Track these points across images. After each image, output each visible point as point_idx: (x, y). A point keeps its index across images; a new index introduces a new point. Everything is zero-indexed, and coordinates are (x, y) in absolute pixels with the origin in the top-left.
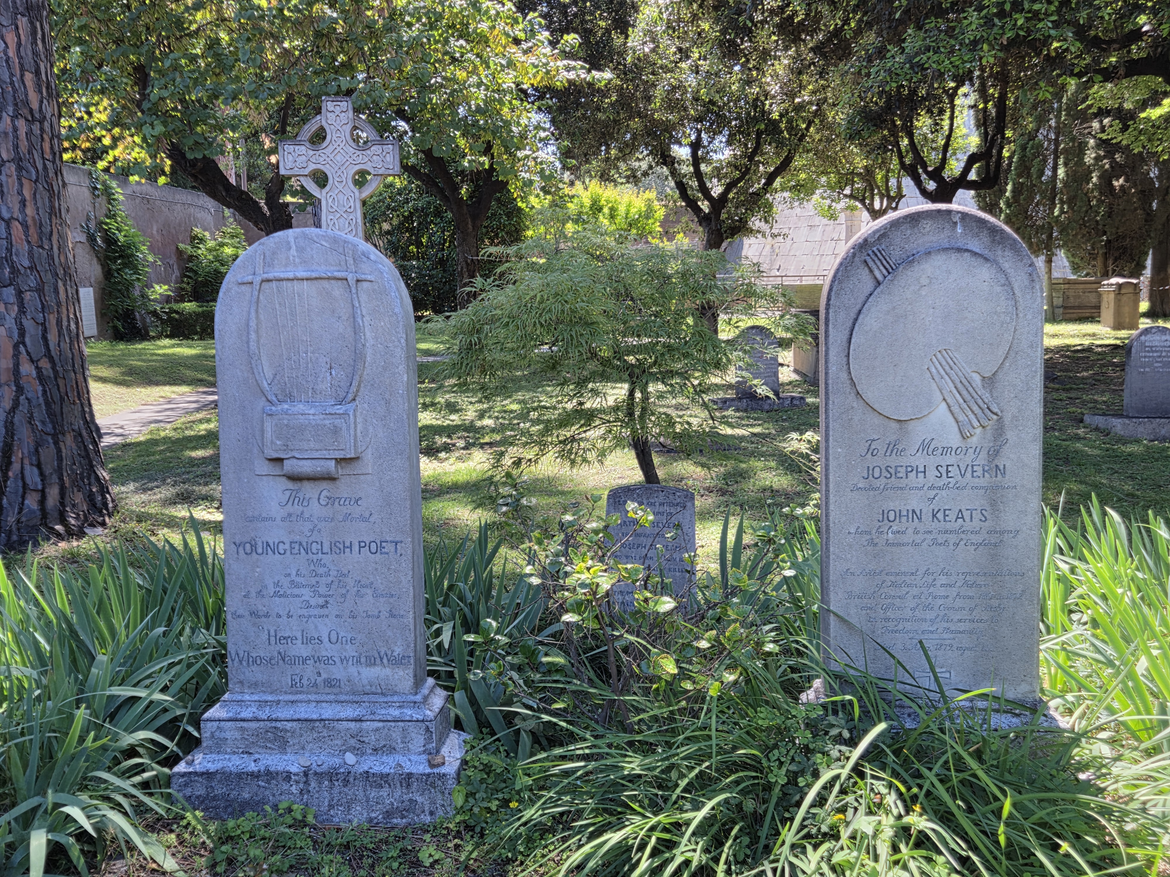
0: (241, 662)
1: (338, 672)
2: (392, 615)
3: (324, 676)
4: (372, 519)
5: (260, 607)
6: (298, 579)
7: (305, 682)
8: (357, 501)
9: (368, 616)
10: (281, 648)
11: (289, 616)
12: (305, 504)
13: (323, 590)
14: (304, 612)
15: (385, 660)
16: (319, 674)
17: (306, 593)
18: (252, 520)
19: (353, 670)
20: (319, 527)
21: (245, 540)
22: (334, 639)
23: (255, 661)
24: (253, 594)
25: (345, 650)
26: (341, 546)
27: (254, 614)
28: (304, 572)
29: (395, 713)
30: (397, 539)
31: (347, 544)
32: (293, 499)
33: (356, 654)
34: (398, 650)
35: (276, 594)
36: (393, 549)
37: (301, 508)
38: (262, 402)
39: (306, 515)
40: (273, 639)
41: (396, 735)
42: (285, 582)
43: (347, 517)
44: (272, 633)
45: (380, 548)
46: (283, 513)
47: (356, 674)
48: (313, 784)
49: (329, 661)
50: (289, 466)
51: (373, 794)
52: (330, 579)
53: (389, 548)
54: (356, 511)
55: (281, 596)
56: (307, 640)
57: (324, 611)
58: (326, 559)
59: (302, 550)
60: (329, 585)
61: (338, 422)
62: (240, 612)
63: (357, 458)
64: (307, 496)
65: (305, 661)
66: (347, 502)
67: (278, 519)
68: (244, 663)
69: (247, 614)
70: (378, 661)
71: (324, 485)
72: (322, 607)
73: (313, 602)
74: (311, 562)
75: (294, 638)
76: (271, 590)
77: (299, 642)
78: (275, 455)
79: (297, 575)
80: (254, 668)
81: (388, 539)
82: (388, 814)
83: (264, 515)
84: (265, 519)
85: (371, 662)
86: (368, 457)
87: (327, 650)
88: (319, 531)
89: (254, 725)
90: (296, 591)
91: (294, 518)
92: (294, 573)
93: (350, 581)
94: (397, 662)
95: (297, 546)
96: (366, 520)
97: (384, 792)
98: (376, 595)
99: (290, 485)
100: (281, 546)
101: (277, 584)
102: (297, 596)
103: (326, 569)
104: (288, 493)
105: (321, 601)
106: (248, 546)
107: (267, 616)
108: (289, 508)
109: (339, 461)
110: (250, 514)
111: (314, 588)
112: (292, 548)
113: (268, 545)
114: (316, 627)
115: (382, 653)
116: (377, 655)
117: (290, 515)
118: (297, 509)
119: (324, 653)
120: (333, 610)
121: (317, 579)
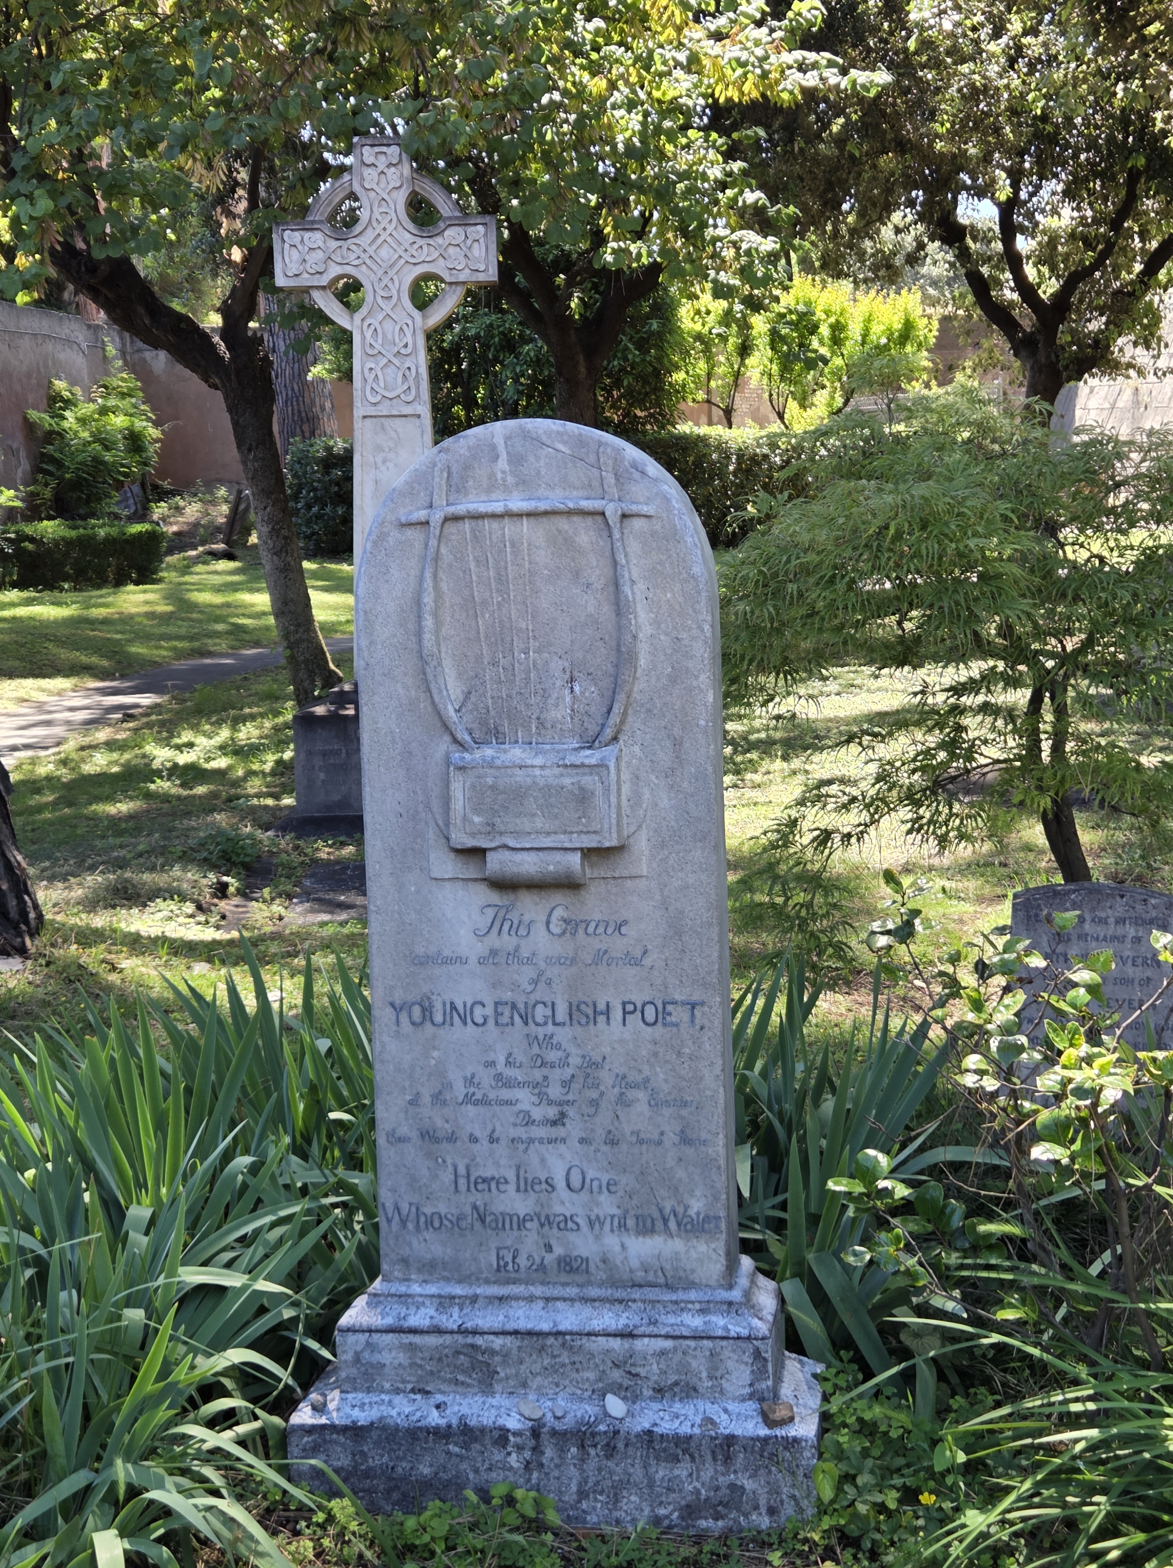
0: (403, 1222)
1: (583, 1245)
2: (685, 1139)
3: (558, 1250)
4: (648, 961)
5: (439, 1123)
6: (509, 1072)
7: (522, 1261)
8: (619, 927)
9: (641, 1142)
10: (479, 1199)
11: (492, 1140)
12: (523, 931)
13: (555, 1091)
14: (521, 1132)
15: (672, 1225)
16: (549, 1248)
17: (524, 1098)
18: (424, 961)
19: (612, 1241)
20: (548, 974)
21: (410, 998)
22: (576, 1182)
23: (429, 1223)
24: (426, 1099)
25: (598, 1204)
26: (590, 1012)
27: (428, 1135)
28: (520, 1057)
29: (695, 1322)
30: (695, 998)
31: (601, 1006)
32: (498, 924)
33: (615, 1211)
34: (697, 1206)
35: (469, 1099)
36: (686, 1017)
37: (514, 940)
38: (444, 745)
39: (525, 953)
40: (462, 1182)
41: (699, 1364)
42: (486, 1077)
43: (601, 957)
44: (462, 1170)
45: (662, 1014)
46: (481, 948)
47: (618, 1249)
48: (549, 1452)
49: (566, 1223)
50: (495, 863)
51: (661, 1472)
52: (569, 1072)
53: (679, 1014)
54: (618, 945)
55: (476, 1103)
56: (526, 1185)
57: (559, 1132)
58: (563, 1035)
59: (517, 1018)
60: (566, 1084)
61: (589, 781)
62: (404, 1130)
63: (619, 850)
64: (527, 918)
65: (522, 1223)
66: (601, 930)
67: (473, 960)
68: (410, 1226)
69: (414, 1135)
70: (659, 1224)
71: (558, 898)
72: (554, 1123)
73: (537, 1114)
74: (531, 1040)
75: (500, 1182)
76: (460, 1090)
77: (511, 1188)
78: (470, 843)
79: (508, 1063)
80: (429, 1235)
81: (678, 997)
82: (690, 1511)
83: (447, 952)
84: (448, 961)
85: (646, 1228)
86: (642, 845)
87: (564, 1203)
88: (549, 983)
89: (432, 1340)
90: (506, 1094)
91: (501, 959)
92: (502, 1060)
93: (607, 1078)
94: (695, 1227)
95: (507, 1012)
96: (636, 963)
97: (682, 1470)
98: (655, 1103)
99: (494, 897)
100: (478, 1012)
101: (470, 1081)
102: (509, 1103)
103: (560, 1054)
104: (490, 913)
105: (552, 1112)
106: (417, 1011)
107: (452, 1138)
108: (493, 940)
109: (588, 853)
110: (420, 950)
111: (539, 1088)
112: (498, 1014)
113: (453, 1007)
114: (543, 1161)
115: (667, 1210)
116: (656, 1214)
117: (494, 953)
118: (508, 942)
119: (558, 1209)
120: (574, 1128)
121: (545, 1071)
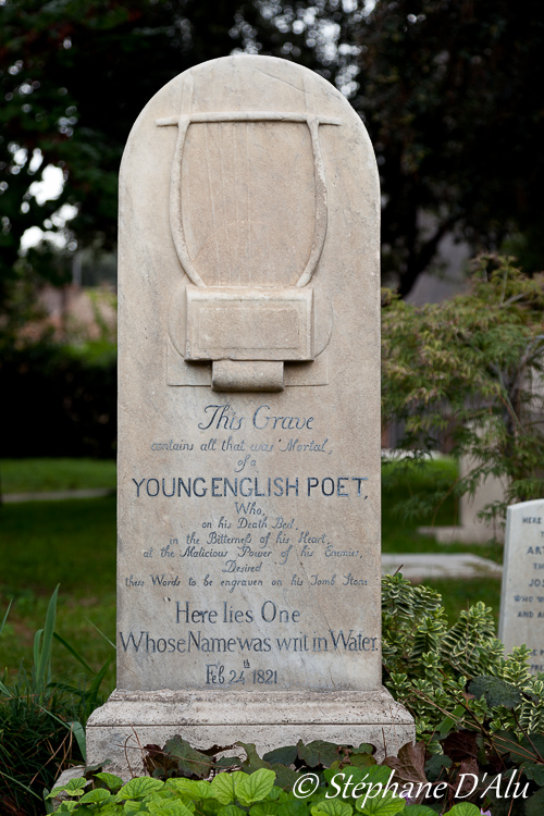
0: (137, 648)
1: (273, 660)
2: (352, 581)
3: (253, 667)
4: (327, 447)
5: (167, 570)
6: (222, 531)
7: (227, 675)
8: (307, 423)
9: (319, 583)
10: (195, 628)
11: (207, 583)
12: (235, 425)
13: (255, 545)
14: (230, 577)
15: (340, 644)
16: (247, 664)
17: (232, 550)
18: (160, 448)
19: (295, 658)
20: (253, 457)
21: (148, 476)
22: (269, 614)
23: (156, 647)
24: (158, 552)
25: (285, 630)
26: (283, 485)
27: (158, 580)
28: (230, 520)
30: (362, 476)
31: (292, 482)
32: (217, 419)
33: (299, 636)
34: (359, 630)
35: (189, 552)
36: (355, 489)
37: (229, 431)
39: (236, 441)
40: (183, 616)
42: (203, 535)
43: (293, 444)
44: (183, 606)
45: (337, 486)
46: (205, 437)
47: (299, 664)
49: (260, 645)
50: (220, 371)
52: (265, 531)
53: (350, 487)
54: (306, 436)
55: (197, 554)
56: (231, 617)
57: (257, 576)
58: (262, 503)
59: (228, 489)
60: (264, 540)
61: (290, 310)
62: (139, 576)
63: (311, 361)
64: (239, 415)
65: (227, 645)
66: (293, 424)
67: (197, 447)
68: (142, 649)
69: (148, 579)
70: (330, 645)
71: (262, 400)
72: (254, 569)
73: (241, 563)
74: (239, 508)
75: (213, 614)
76: (183, 546)
77: (219, 619)
78: (196, 355)
79: (221, 524)
80: (156, 656)
81: (347, 475)
83: (177, 441)
84: (178, 447)
85: (320, 645)
86: (327, 360)
87: (260, 629)
88: (254, 464)
90: (218, 548)
91: (218, 446)
92: (217, 522)
93: (294, 535)
94: (356, 645)
95: (220, 484)
96: (319, 449)
98: (330, 554)
99: (215, 400)
100: (200, 487)
101: (191, 538)
102: (221, 555)
103: (260, 517)
104: (211, 411)
105: (253, 561)
106: (153, 485)
107: (176, 582)
108: (212, 432)
109: (289, 364)
110: (158, 440)
111: (243, 543)
112: (214, 487)
113: (181, 482)
114: (245, 598)
115: (336, 635)
116: (329, 638)
117: (213, 441)
118: (223, 433)
119: (255, 634)
120: (266, 574)
121: (247, 530)
